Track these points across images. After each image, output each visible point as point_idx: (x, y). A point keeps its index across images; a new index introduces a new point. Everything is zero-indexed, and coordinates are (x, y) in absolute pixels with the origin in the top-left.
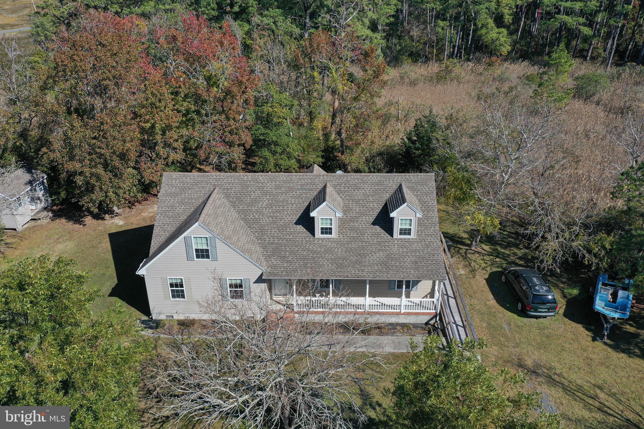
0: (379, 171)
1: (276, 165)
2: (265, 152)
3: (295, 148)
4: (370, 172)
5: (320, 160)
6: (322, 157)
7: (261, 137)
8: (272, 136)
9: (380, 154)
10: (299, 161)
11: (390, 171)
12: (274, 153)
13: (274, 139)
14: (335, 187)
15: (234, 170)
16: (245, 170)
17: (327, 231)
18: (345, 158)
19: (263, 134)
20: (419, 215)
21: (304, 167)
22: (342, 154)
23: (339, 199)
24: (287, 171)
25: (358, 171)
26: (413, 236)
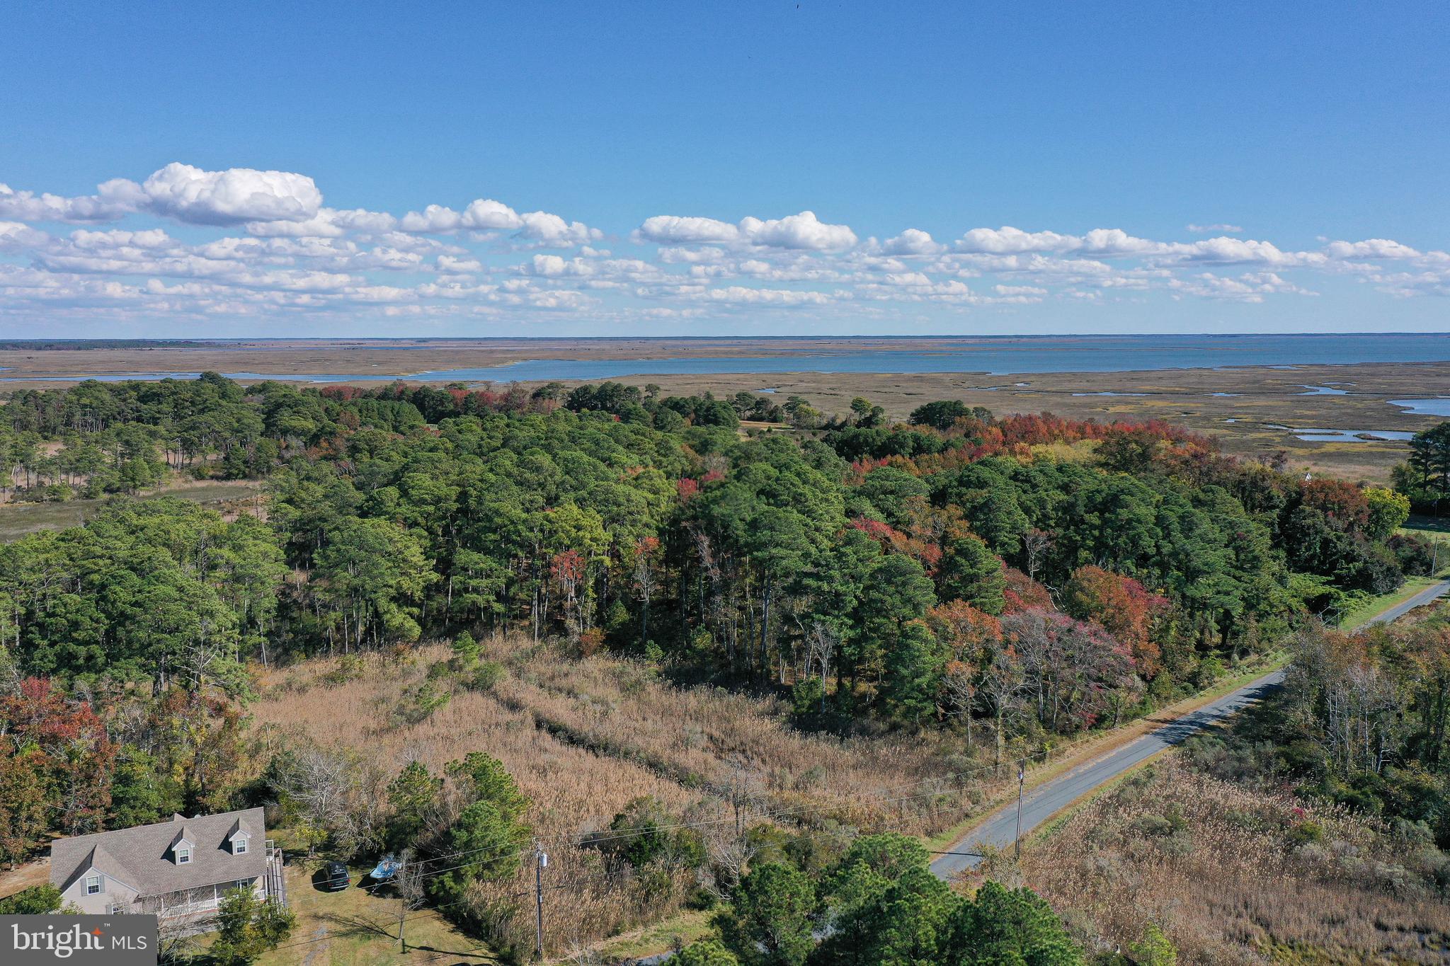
0: (241, 808)
1: (136, 818)
2: (125, 808)
3: (154, 799)
4: (233, 810)
5: (182, 806)
6: (184, 803)
7: (121, 795)
8: (132, 792)
9: (242, 791)
10: (159, 810)
11: (251, 807)
12: (133, 807)
13: (134, 794)
14: (190, 828)
15: (94, 830)
16: (106, 829)
17: (184, 859)
18: (207, 801)
19: (122, 792)
20: (249, 837)
21: (165, 815)
22: (204, 797)
23: (193, 836)
24: (148, 822)
25: (220, 811)
26: (246, 852)
